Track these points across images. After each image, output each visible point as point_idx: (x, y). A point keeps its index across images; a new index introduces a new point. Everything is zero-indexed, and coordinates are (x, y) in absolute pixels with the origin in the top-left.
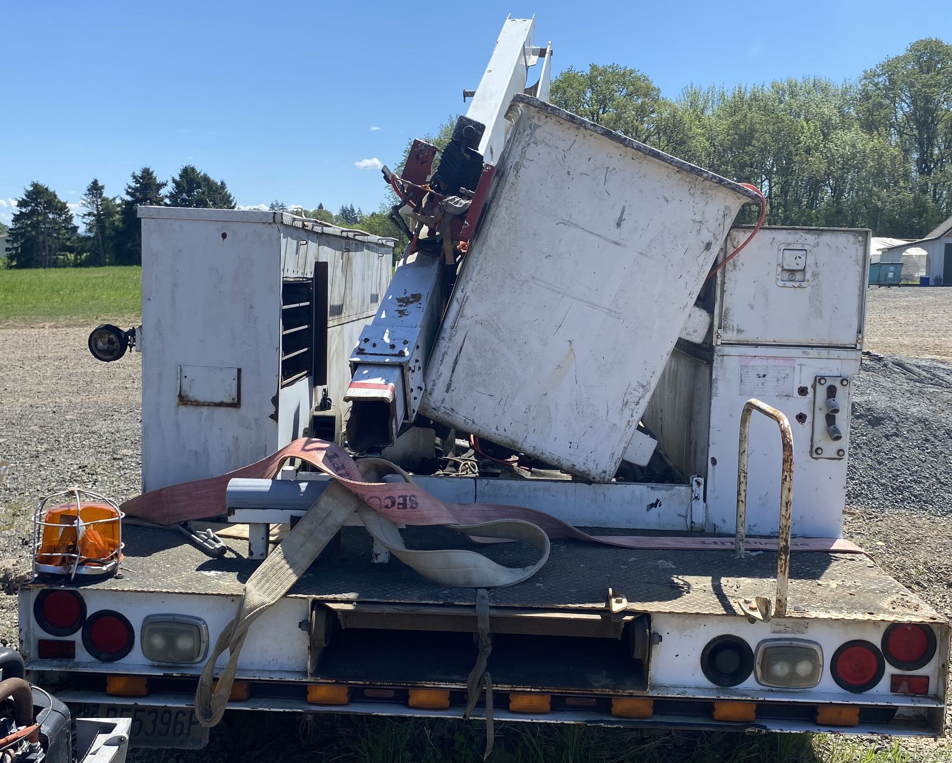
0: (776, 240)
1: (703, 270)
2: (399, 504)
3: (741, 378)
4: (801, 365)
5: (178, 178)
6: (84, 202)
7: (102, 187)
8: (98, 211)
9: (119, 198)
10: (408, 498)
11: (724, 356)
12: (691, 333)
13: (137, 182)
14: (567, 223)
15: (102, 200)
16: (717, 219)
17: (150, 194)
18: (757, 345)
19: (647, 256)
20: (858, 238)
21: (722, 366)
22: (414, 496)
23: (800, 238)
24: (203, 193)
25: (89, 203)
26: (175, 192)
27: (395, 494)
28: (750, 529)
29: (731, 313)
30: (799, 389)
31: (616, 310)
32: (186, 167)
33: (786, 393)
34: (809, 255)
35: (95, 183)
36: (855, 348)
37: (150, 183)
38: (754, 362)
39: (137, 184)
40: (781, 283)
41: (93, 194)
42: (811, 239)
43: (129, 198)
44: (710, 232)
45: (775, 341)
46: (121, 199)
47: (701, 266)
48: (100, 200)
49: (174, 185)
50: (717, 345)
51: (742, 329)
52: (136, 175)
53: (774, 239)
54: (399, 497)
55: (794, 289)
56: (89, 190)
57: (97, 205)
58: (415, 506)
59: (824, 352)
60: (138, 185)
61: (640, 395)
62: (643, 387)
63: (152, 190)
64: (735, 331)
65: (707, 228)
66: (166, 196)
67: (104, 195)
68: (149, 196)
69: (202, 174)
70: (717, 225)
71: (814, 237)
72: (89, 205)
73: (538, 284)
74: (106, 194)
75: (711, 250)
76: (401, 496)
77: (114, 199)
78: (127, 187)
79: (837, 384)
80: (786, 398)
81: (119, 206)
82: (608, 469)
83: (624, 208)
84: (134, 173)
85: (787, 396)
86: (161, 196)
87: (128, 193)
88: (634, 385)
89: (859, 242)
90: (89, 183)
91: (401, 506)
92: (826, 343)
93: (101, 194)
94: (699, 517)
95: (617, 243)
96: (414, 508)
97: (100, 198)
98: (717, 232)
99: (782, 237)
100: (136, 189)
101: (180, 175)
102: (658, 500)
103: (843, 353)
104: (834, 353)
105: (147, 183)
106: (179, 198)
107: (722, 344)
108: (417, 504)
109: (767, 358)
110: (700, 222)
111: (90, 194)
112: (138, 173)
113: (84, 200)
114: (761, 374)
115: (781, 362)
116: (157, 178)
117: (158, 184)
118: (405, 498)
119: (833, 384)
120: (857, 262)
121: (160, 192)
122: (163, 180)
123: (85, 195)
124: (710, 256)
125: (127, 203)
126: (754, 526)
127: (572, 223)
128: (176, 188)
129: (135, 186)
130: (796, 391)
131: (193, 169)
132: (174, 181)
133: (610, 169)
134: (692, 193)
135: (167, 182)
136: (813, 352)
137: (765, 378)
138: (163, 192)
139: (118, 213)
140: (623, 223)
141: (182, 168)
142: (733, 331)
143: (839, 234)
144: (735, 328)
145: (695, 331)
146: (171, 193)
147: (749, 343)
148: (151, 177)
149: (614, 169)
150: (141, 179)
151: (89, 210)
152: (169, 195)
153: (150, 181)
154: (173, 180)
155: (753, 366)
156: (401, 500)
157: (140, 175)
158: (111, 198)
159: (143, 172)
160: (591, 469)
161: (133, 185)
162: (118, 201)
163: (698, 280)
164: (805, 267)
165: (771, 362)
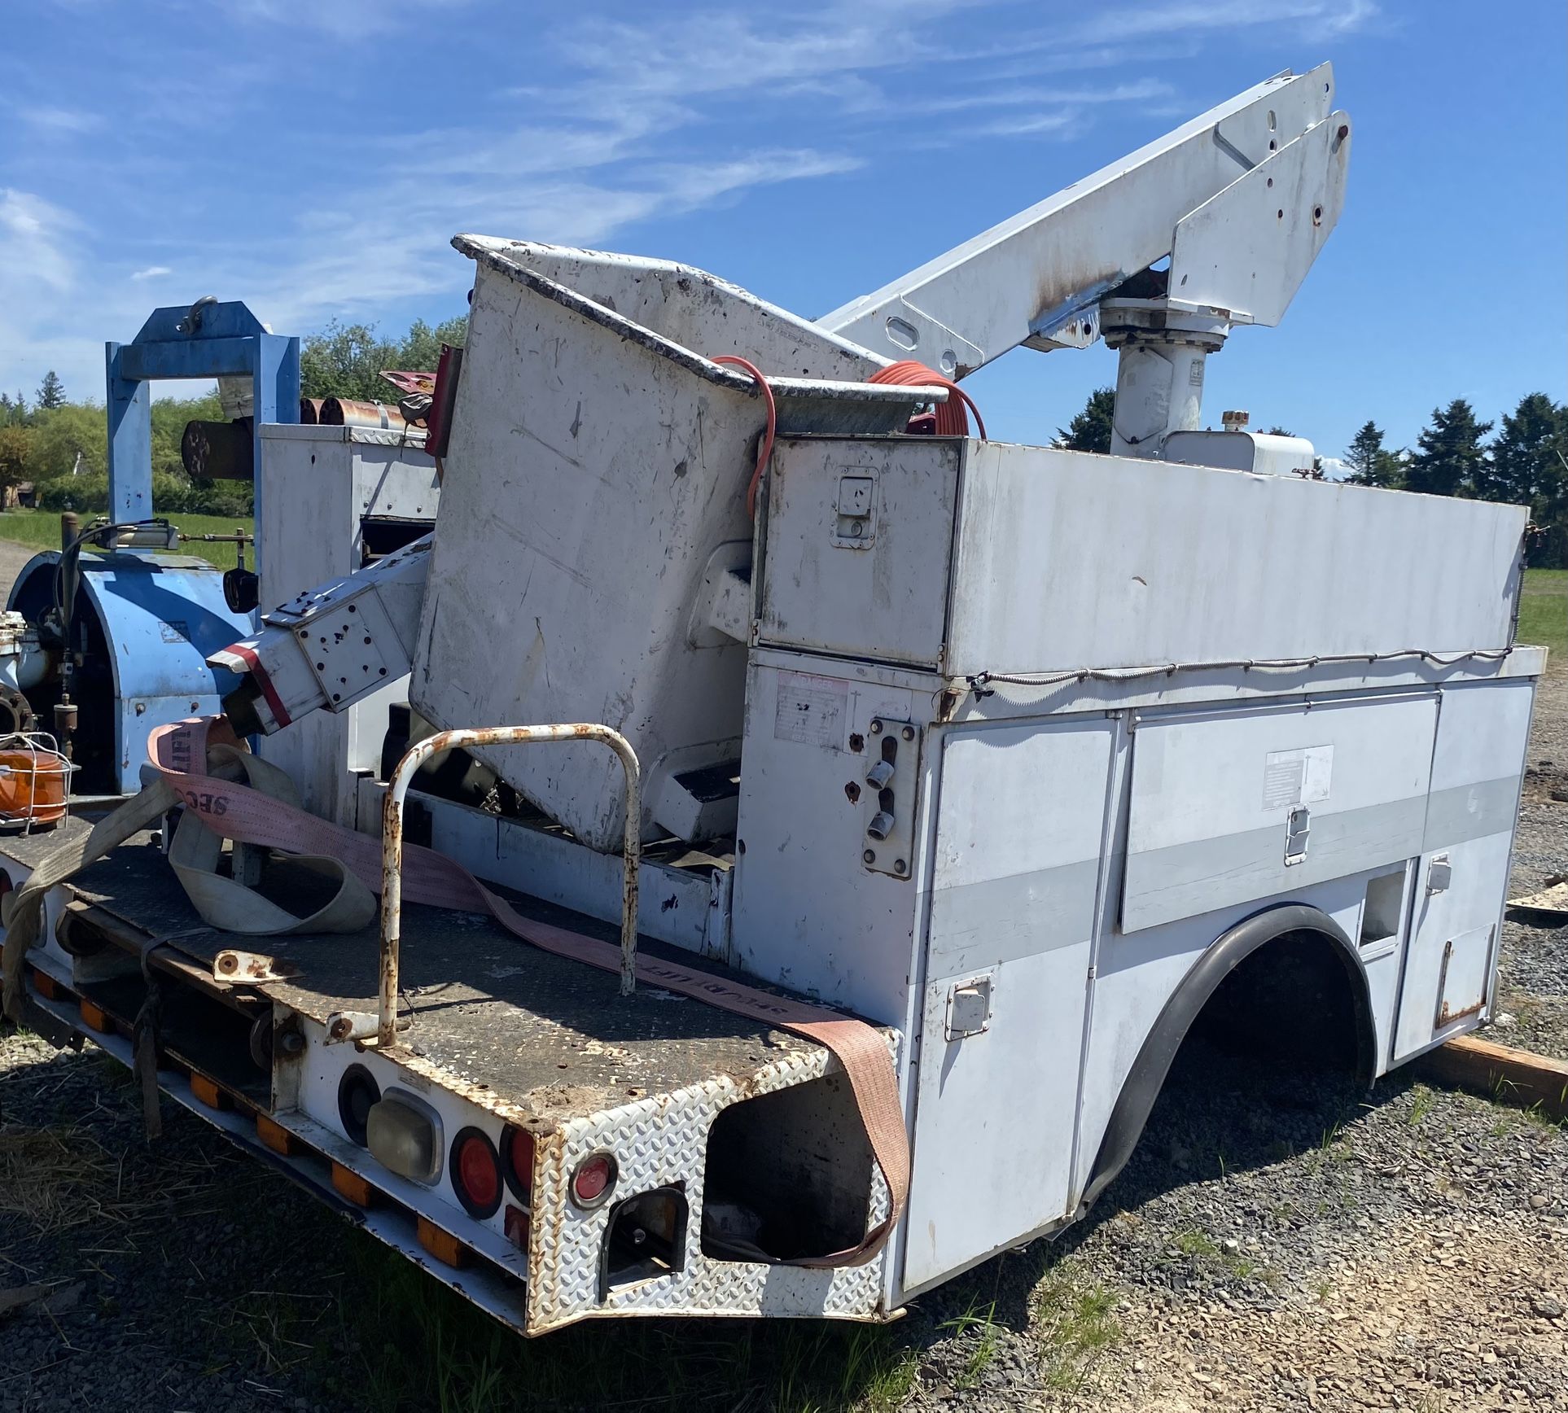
0: (831, 461)
1: (680, 511)
2: (202, 805)
3: (778, 707)
4: (856, 694)
5: (1513, 416)
6: (1348, 459)
7: (1380, 435)
8: (1368, 473)
9: (1406, 451)
10: (213, 800)
11: (758, 665)
12: (732, 623)
13: (1441, 424)
14: (521, 430)
15: (1379, 456)
16: (691, 421)
17: (1458, 446)
18: (801, 651)
19: (610, 485)
20: (947, 454)
21: (755, 683)
22: (225, 799)
23: (864, 457)
24: (1555, 441)
25: (1356, 461)
26: (1505, 440)
27: (198, 790)
28: (782, 974)
29: (773, 591)
30: (851, 737)
31: (582, 573)
32: (1531, 397)
33: (832, 743)
34: (875, 487)
35: (1370, 428)
36: (934, 670)
37: (1462, 426)
38: (796, 682)
39: (1440, 427)
40: (836, 540)
41: (1363, 446)
42: (876, 456)
43: (1422, 452)
44: (683, 443)
45: (826, 647)
46: (1411, 453)
47: (676, 502)
48: (1373, 455)
49: (1504, 427)
50: (753, 647)
51: (785, 621)
52: (1440, 412)
53: (828, 458)
54: (202, 795)
55: (852, 551)
56: (1357, 440)
57: (1368, 464)
58: (220, 811)
59: (887, 672)
60: (1442, 430)
61: (621, 716)
62: (623, 702)
63: (1463, 438)
64: (776, 625)
65: (679, 437)
66: (1489, 448)
67: (1381, 448)
68: (1458, 447)
69: (1559, 408)
70: (691, 432)
71: (882, 454)
72: (1354, 465)
73: (500, 527)
74: (1386, 446)
75: (687, 475)
76: (204, 795)
77: (1398, 453)
78: (1422, 433)
79: (900, 735)
80: (833, 751)
81: (1404, 464)
82: (592, 829)
83: (579, 403)
84: (1437, 410)
85: (834, 747)
86: (1478, 447)
87: (1423, 444)
88: (613, 698)
89: (949, 461)
90: (1359, 428)
91: (204, 808)
92: (896, 656)
93: (1377, 446)
94: (717, 938)
95: (575, 463)
96: (220, 814)
97: (1374, 451)
98: (693, 444)
99: (840, 453)
100: (1436, 436)
101: (1519, 411)
102: (674, 898)
103: (913, 679)
104: (902, 676)
105: (1457, 426)
106: (1511, 450)
107: (761, 645)
108: (225, 810)
109: (813, 676)
110: (670, 426)
111: (1359, 446)
112: (1445, 410)
113: (1349, 456)
114: (803, 704)
115: (829, 685)
116: (1475, 417)
117: (1477, 427)
118: (209, 798)
119: (893, 734)
120: (944, 500)
121: (1477, 441)
122: (1486, 421)
123: (1352, 447)
124: (687, 486)
125: (1416, 459)
126: (788, 971)
127: (526, 430)
128: (1508, 433)
129: (1435, 432)
130: (847, 740)
131: (1544, 400)
132: (1507, 421)
133: (561, 341)
134: (657, 377)
135: (1492, 423)
136: (872, 672)
137: (807, 712)
138: (1484, 440)
139: (1400, 475)
140: (580, 429)
141: (1523, 398)
142: (774, 623)
143: (919, 448)
144: (776, 619)
145: (736, 621)
146: (1498, 442)
147: (794, 646)
148: (1466, 416)
149: (565, 341)
150: (1448, 419)
151: (1353, 472)
152: (1493, 445)
153: (1464, 422)
154: (1504, 420)
155: (794, 688)
156: (204, 800)
157: (1446, 413)
158: (1392, 451)
159: (1454, 408)
160: (574, 825)
161: (1434, 429)
162: (1404, 457)
163: (675, 528)
164: (869, 510)
165: (816, 684)
